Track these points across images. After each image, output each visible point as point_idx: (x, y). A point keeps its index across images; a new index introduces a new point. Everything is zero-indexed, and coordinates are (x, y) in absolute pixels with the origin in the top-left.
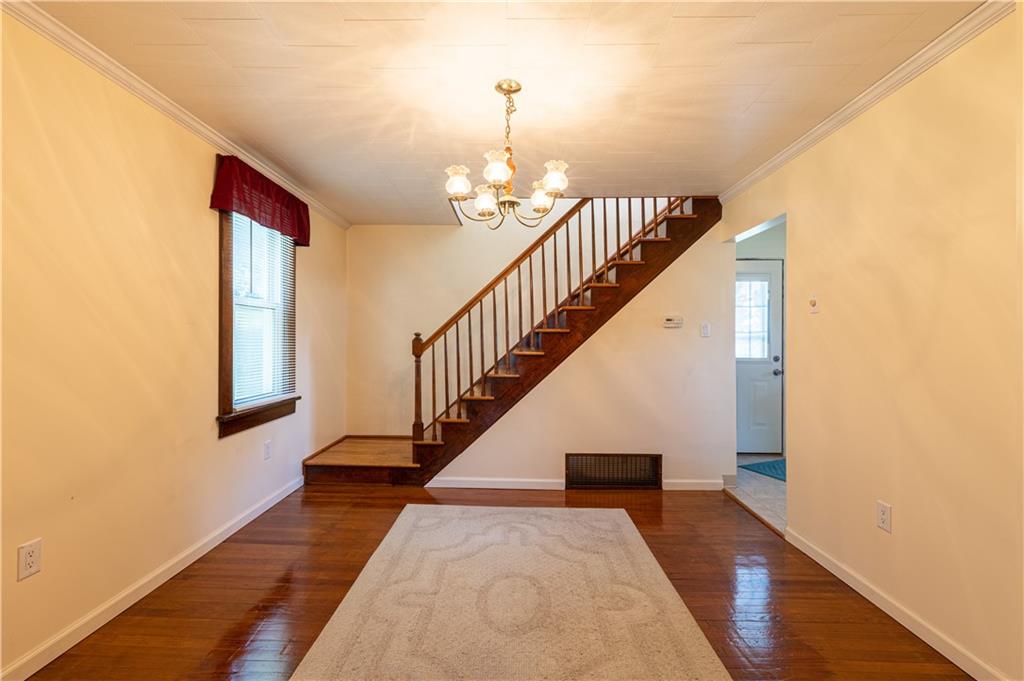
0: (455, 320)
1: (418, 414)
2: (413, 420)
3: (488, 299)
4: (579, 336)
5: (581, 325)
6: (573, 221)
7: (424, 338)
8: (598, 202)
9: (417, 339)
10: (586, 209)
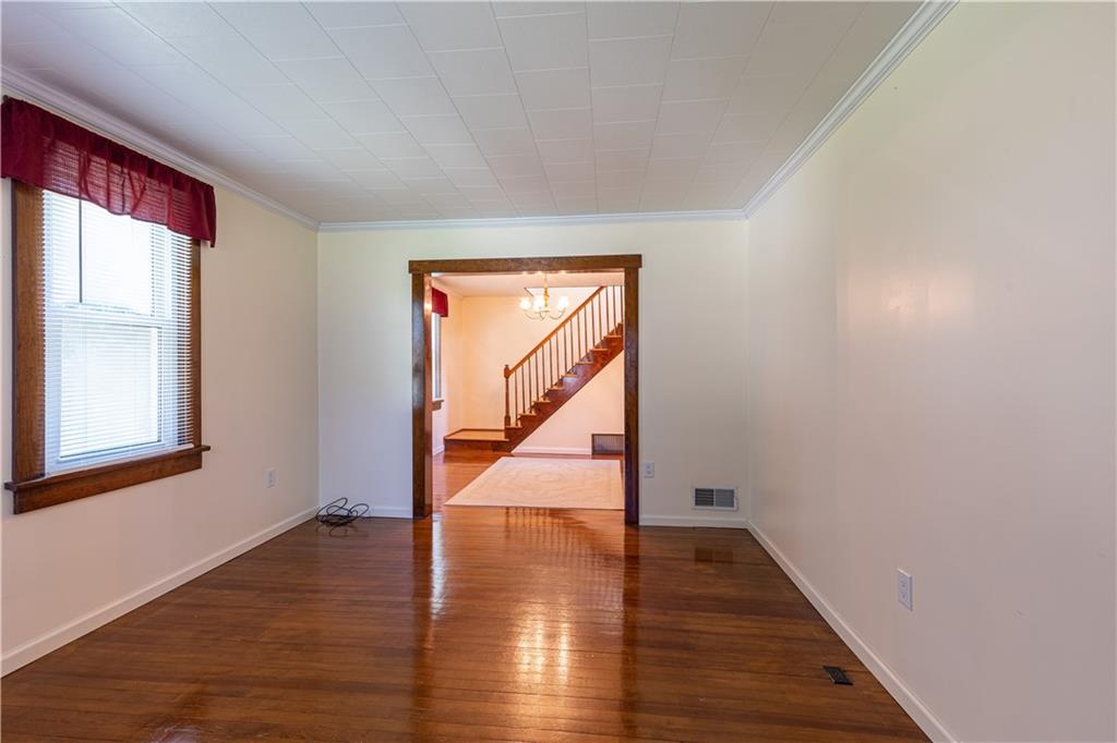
0: (528, 357)
1: (507, 411)
2: (504, 414)
3: (547, 345)
4: (599, 365)
5: (600, 360)
6: (596, 299)
7: (511, 368)
8: (610, 289)
9: (507, 368)
10: (603, 292)
